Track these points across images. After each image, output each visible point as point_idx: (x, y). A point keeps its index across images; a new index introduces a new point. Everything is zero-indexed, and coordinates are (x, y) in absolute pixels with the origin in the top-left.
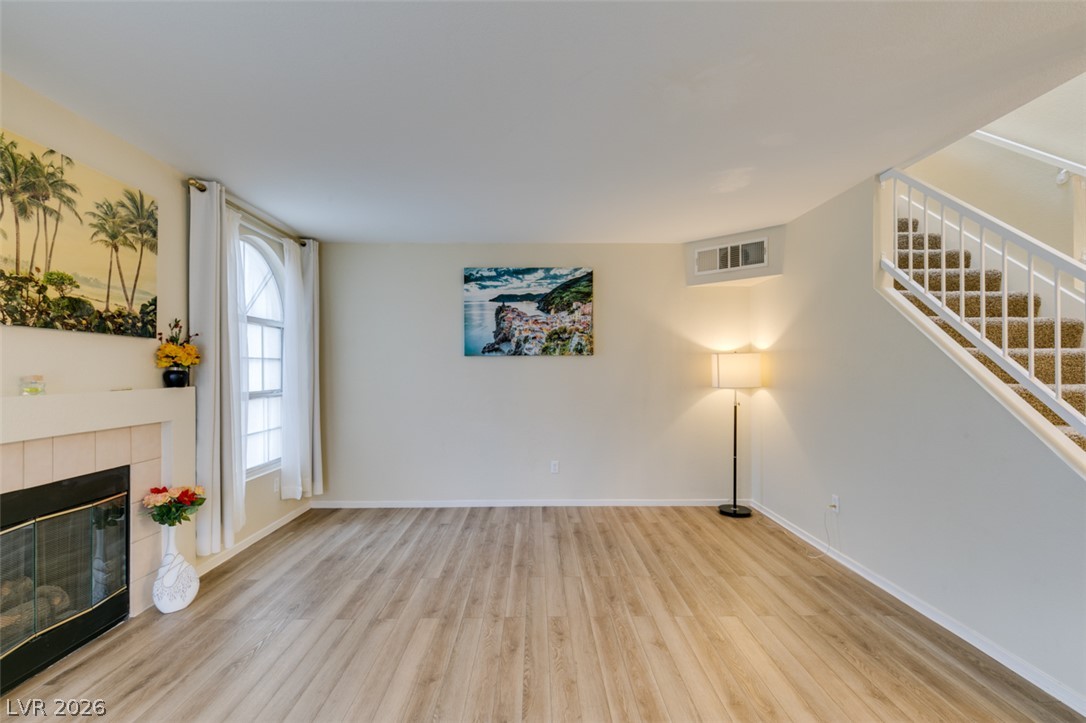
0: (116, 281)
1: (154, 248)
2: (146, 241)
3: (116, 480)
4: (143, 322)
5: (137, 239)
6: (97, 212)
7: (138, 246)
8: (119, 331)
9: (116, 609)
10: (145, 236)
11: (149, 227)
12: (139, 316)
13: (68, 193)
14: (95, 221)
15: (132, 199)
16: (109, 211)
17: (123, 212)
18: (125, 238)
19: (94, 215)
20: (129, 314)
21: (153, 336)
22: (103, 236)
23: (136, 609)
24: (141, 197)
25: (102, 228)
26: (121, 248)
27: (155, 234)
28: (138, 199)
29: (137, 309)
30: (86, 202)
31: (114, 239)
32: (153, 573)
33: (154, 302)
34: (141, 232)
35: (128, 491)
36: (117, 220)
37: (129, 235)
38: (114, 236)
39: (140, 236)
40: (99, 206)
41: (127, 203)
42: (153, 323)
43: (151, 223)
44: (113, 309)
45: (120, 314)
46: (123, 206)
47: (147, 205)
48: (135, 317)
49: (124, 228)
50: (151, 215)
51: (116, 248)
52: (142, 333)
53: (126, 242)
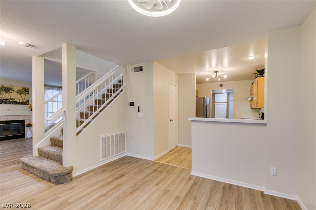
0: (21, 98)
1: (28, 94)
3: (23, 121)
7: (25, 94)
8: (21, 104)
9: (23, 136)
11: (27, 91)
13: (13, 90)
14: (17, 92)
15: (24, 88)
16: (20, 90)
21: (28, 104)
23: (25, 137)
24: (26, 88)
26: (22, 95)
27: (28, 92)
28: (25, 88)
29: (25, 101)
30: (16, 90)
31: (21, 94)
32: (27, 133)
33: (28, 100)
34: (25, 92)
35: (24, 122)
37: (23, 93)
38: (20, 93)
40: (18, 90)
42: (28, 103)
43: (28, 91)
44: (20, 102)
45: (22, 102)
46: (22, 89)
47: (26, 89)
50: (27, 90)
51: (21, 95)
52: (26, 104)
53: (23, 94)
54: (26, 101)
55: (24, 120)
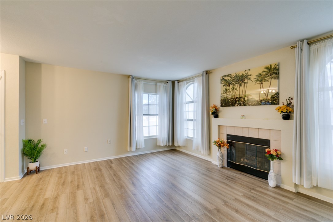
1: (278, 78)
2: (273, 77)
3: (267, 143)
4: (272, 100)
5: (269, 78)
6: (257, 77)
7: (270, 80)
8: (263, 104)
10: (272, 76)
11: (274, 73)
12: (270, 99)
13: (249, 77)
14: (256, 80)
15: (267, 68)
16: (260, 75)
17: (264, 73)
18: (265, 80)
19: (255, 78)
20: (267, 99)
21: (278, 103)
22: (258, 82)
24: (271, 66)
25: (258, 80)
26: (264, 83)
27: (277, 73)
29: (269, 97)
30: (253, 77)
34: (271, 75)
35: (270, 146)
36: (262, 76)
37: (266, 79)
38: (261, 81)
39: (270, 77)
40: (256, 76)
41: (266, 70)
43: (275, 71)
44: (261, 99)
45: (263, 100)
46: (264, 71)
47: (273, 67)
48: (269, 100)
49: (264, 77)
50: (275, 68)
51: (262, 83)
52: (272, 103)
53: (265, 81)
54: (272, 97)
55: (270, 140)
